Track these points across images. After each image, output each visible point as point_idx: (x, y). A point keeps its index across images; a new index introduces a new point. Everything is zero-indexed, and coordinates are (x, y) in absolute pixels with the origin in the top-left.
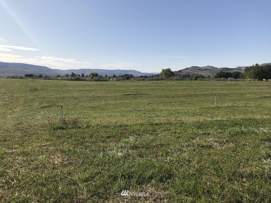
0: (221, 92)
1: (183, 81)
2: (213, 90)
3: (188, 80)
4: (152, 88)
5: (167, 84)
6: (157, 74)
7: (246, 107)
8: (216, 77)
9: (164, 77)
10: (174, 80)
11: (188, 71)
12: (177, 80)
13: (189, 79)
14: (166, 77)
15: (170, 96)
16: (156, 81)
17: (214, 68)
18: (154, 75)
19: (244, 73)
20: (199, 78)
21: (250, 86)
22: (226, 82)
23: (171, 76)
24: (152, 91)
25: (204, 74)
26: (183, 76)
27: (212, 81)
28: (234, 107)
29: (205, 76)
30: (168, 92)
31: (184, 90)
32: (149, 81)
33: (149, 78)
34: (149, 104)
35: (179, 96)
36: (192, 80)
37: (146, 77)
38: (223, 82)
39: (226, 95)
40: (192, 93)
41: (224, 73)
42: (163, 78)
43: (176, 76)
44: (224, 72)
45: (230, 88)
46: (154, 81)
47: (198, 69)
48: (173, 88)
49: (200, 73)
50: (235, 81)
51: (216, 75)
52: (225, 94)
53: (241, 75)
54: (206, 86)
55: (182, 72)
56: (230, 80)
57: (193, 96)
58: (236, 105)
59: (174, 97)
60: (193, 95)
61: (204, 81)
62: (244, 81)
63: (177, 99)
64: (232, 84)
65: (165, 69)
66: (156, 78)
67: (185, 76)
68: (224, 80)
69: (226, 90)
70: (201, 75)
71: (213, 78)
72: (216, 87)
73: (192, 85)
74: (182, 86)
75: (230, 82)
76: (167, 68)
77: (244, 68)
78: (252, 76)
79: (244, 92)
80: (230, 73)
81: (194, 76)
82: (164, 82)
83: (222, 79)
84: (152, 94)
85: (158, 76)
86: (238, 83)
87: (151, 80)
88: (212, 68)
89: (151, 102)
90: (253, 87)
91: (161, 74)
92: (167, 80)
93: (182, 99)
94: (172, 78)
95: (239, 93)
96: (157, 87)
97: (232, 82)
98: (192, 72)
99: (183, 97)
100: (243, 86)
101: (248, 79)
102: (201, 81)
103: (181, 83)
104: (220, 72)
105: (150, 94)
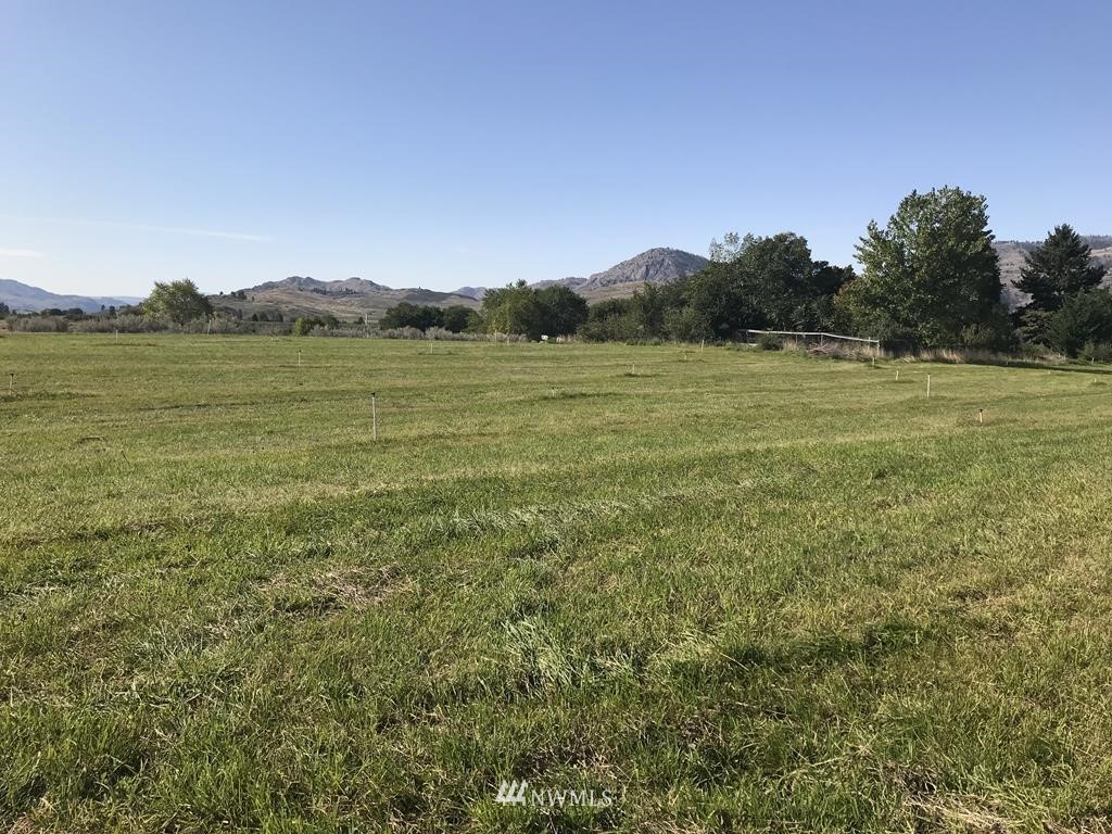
0: (400, 383)
1: (253, 338)
2: (370, 374)
3: (273, 334)
4: (99, 366)
5: (178, 351)
6: (134, 304)
7: (484, 435)
8: (385, 324)
9: (164, 316)
10: (212, 332)
11: (275, 294)
12: (225, 331)
13: (276, 330)
14: (176, 318)
15: (191, 403)
16: (123, 336)
17: (378, 287)
18: (117, 307)
19: (482, 311)
20: (318, 326)
21: (499, 359)
22: (420, 345)
23: (198, 315)
24: (100, 380)
25: (338, 309)
26: (255, 315)
27: (368, 340)
28: (441, 437)
29: (346, 318)
30: (181, 383)
31: (255, 374)
32: (89, 336)
33: (92, 323)
34: (83, 441)
35: (230, 402)
36: (289, 332)
37: (76, 314)
38: (409, 342)
39: (417, 393)
40: (287, 389)
41: (413, 308)
42: (161, 322)
43: (218, 315)
44: (413, 303)
45: (432, 368)
46: (117, 336)
47: (316, 290)
48: (201, 366)
49: (323, 306)
50: (453, 339)
51: (384, 316)
52: (413, 388)
53: (471, 320)
54: (344, 358)
55: (249, 298)
56: (437, 338)
57: (288, 398)
58: (450, 430)
59: (205, 406)
60: (289, 394)
61: (335, 340)
62: (482, 340)
63: (221, 413)
64: (440, 352)
65: (168, 281)
66: (128, 320)
67: (264, 317)
68: (414, 337)
69: (416, 373)
70: (326, 314)
71: (374, 326)
72: (381, 364)
73: (287, 353)
74: (247, 357)
75: (434, 343)
76: (180, 278)
77: (481, 295)
78: (509, 323)
79: (480, 382)
80: (437, 310)
81: (300, 319)
82: (164, 339)
83: (405, 334)
84: (104, 393)
85: (134, 311)
86: (461, 349)
87: (102, 331)
88: (369, 288)
89: (91, 431)
90: (508, 365)
91: (149, 305)
92: (178, 332)
93: (240, 414)
94: (203, 325)
95: (464, 387)
96: (129, 365)
97: (441, 345)
98: (291, 303)
99: (246, 404)
100: (476, 359)
101: (497, 334)
102: (326, 340)
103: (243, 345)
104: (400, 305)
105: (94, 393)
